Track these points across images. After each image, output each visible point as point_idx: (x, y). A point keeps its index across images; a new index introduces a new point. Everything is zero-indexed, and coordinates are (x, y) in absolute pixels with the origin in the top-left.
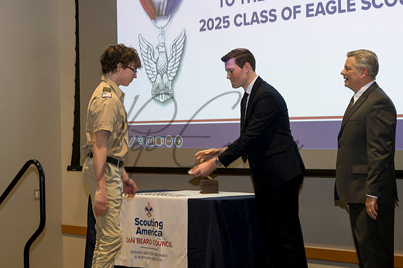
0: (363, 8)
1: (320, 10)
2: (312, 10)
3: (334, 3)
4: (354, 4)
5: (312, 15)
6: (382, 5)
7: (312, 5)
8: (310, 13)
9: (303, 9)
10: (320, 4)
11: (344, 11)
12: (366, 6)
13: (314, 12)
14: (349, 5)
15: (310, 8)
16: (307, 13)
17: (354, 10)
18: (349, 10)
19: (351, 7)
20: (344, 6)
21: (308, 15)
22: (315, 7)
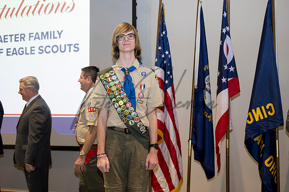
0: (39, 53)
1: (15, 52)
2: (10, 52)
3: (23, 48)
4: (34, 50)
5: (10, 55)
6: (50, 52)
7: (10, 49)
8: (9, 54)
9: (5, 51)
10: (15, 49)
11: (28, 54)
12: (41, 52)
13: (11, 53)
14: (31, 50)
15: (9, 51)
16: (7, 54)
17: (34, 54)
18: (31, 54)
19: (33, 52)
20: (29, 51)
21: (7, 55)
22: (12, 51)
